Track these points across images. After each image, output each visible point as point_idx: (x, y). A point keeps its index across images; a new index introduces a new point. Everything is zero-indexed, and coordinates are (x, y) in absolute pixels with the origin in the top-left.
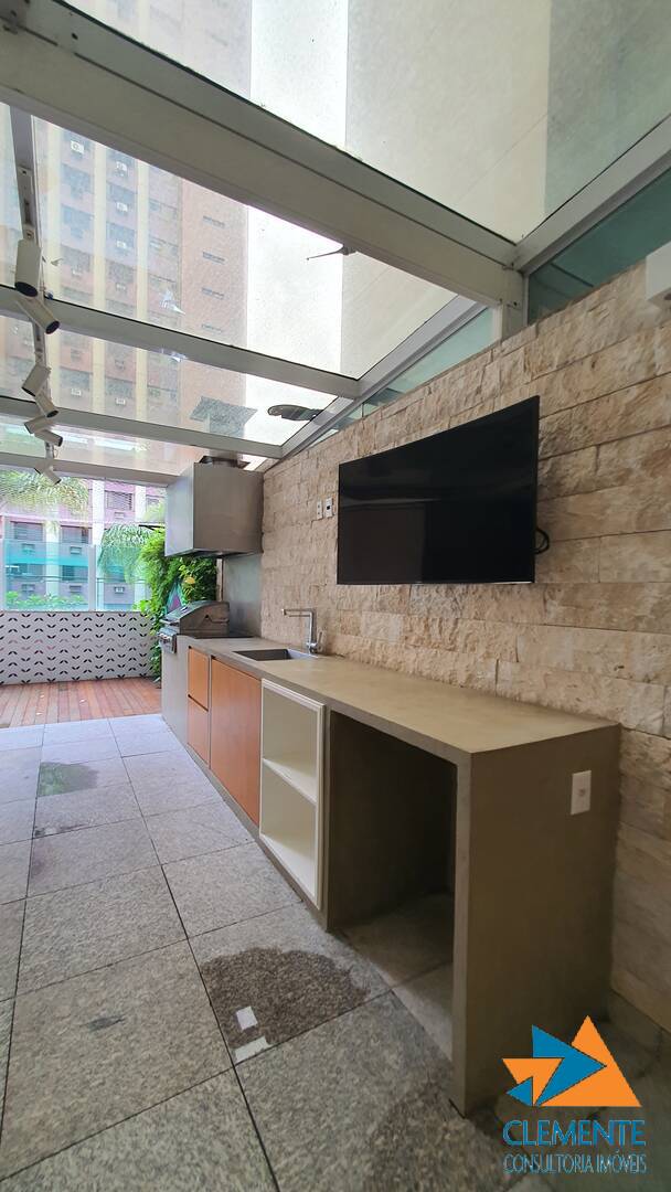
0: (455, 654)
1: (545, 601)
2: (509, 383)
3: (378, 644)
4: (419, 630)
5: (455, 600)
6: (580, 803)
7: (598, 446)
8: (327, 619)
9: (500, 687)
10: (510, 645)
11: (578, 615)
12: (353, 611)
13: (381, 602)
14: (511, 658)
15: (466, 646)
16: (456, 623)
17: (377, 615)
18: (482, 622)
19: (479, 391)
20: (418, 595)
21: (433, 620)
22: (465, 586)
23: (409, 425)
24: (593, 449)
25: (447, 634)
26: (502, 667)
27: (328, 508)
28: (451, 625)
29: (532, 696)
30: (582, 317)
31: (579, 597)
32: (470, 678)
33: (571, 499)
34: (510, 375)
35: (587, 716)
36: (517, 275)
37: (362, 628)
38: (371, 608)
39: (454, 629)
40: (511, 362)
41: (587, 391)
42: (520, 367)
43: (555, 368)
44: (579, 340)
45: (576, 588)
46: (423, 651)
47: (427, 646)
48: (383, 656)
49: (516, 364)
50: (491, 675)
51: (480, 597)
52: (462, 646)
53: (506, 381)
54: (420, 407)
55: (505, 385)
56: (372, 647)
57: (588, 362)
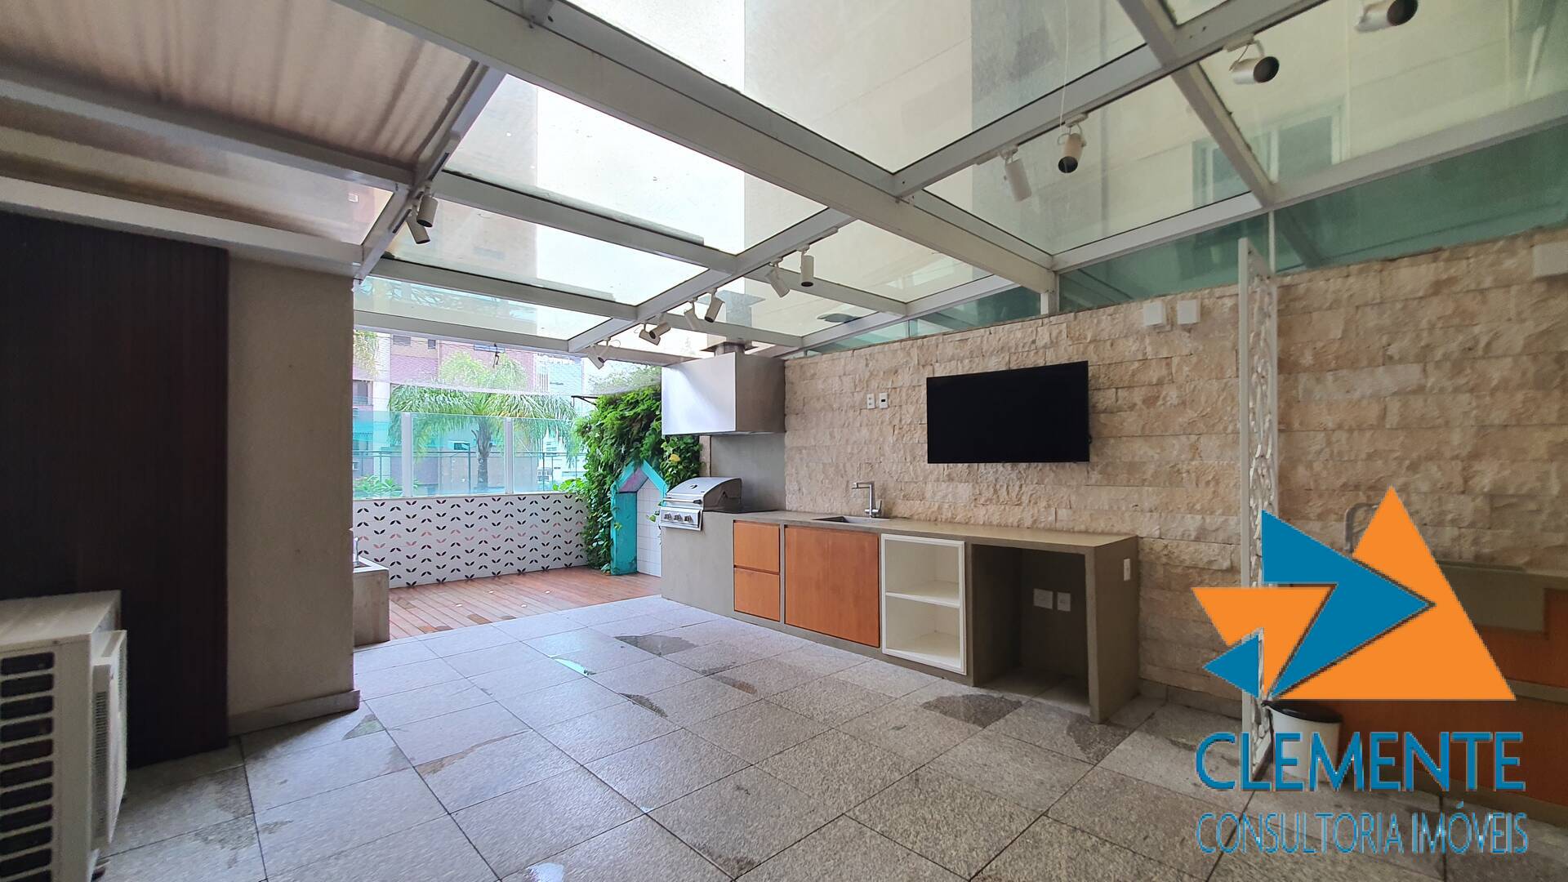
0: (1022, 507)
1: (1088, 472)
2: (1057, 342)
3: (946, 506)
4: (989, 493)
5: (1020, 472)
6: (1127, 576)
7: (1117, 389)
8: (884, 489)
9: (1058, 525)
10: (1065, 498)
11: (1109, 479)
12: (916, 483)
13: (949, 475)
14: (1066, 505)
15: (1030, 501)
16: (1021, 487)
17: (944, 485)
18: (1043, 486)
19: (1034, 342)
20: (986, 469)
21: (1001, 486)
22: (1027, 464)
23: (971, 352)
24: (1114, 390)
25: (1014, 495)
26: (1059, 512)
27: (883, 401)
28: (1017, 489)
29: (1083, 528)
30: (1104, 317)
31: (1110, 469)
32: (1035, 522)
33: (1102, 415)
34: (1057, 338)
35: (1118, 534)
36: (1053, 274)
37: (928, 495)
38: (938, 480)
39: (1019, 491)
40: (1058, 331)
41: (1109, 358)
42: (1064, 335)
43: (1088, 341)
44: (1102, 330)
45: (1107, 465)
46: (992, 508)
47: (997, 504)
48: (953, 514)
49: (1061, 332)
50: (1052, 518)
51: (1040, 470)
52: (1027, 501)
53: (1055, 341)
54: (982, 342)
55: (1054, 344)
56: (940, 508)
57: (1109, 343)
